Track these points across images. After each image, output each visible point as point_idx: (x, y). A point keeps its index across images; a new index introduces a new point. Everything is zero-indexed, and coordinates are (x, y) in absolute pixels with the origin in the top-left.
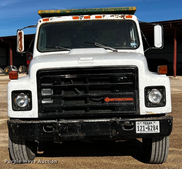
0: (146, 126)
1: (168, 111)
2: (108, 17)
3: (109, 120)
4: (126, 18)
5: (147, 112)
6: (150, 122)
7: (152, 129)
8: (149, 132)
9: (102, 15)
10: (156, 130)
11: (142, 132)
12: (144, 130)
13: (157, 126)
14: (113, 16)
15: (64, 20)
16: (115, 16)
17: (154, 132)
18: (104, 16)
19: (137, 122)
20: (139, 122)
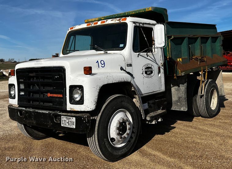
0: (67, 121)
1: (86, 109)
2: (109, 22)
3: (48, 112)
4: (122, 21)
5: (71, 108)
6: (70, 117)
7: (71, 124)
8: (68, 127)
9: (105, 20)
10: (73, 125)
11: (65, 126)
12: (66, 124)
13: (74, 122)
14: (113, 20)
15: (82, 28)
16: (114, 20)
17: (71, 127)
18: (107, 21)
19: (62, 116)
20: (63, 116)
